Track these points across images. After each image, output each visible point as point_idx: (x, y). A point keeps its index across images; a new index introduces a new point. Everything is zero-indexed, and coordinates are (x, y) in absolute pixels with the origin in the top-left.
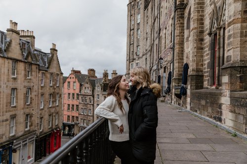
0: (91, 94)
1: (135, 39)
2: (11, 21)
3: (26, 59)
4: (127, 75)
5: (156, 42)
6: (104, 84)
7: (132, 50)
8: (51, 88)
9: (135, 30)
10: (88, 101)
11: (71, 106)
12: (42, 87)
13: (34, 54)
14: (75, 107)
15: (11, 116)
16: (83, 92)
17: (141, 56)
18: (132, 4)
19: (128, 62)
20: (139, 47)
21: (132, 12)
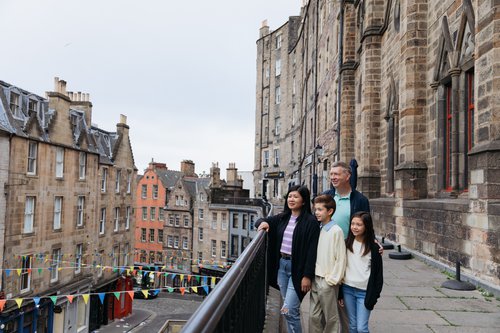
0: (188, 209)
1: (272, 106)
2: (57, 79)
3: (78, 145)
4: (256, 173)
5: (311, 114)
6: (214, 190)
7: (265, 126)
8: (118, 197)
9: (272, 88)
10: (181, 221)
11: (148, 232)
12: (103, 195)
13: (91, 135)
14: (156, 233)
15: (53, 246)
16: (171, 205)
17: (282, 136)
18: (266, 39)
19: (258, 148)
20: (279, 121)
21: (267, 55)
